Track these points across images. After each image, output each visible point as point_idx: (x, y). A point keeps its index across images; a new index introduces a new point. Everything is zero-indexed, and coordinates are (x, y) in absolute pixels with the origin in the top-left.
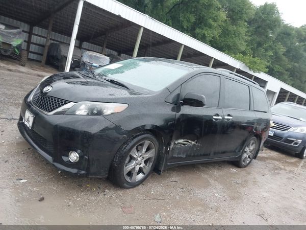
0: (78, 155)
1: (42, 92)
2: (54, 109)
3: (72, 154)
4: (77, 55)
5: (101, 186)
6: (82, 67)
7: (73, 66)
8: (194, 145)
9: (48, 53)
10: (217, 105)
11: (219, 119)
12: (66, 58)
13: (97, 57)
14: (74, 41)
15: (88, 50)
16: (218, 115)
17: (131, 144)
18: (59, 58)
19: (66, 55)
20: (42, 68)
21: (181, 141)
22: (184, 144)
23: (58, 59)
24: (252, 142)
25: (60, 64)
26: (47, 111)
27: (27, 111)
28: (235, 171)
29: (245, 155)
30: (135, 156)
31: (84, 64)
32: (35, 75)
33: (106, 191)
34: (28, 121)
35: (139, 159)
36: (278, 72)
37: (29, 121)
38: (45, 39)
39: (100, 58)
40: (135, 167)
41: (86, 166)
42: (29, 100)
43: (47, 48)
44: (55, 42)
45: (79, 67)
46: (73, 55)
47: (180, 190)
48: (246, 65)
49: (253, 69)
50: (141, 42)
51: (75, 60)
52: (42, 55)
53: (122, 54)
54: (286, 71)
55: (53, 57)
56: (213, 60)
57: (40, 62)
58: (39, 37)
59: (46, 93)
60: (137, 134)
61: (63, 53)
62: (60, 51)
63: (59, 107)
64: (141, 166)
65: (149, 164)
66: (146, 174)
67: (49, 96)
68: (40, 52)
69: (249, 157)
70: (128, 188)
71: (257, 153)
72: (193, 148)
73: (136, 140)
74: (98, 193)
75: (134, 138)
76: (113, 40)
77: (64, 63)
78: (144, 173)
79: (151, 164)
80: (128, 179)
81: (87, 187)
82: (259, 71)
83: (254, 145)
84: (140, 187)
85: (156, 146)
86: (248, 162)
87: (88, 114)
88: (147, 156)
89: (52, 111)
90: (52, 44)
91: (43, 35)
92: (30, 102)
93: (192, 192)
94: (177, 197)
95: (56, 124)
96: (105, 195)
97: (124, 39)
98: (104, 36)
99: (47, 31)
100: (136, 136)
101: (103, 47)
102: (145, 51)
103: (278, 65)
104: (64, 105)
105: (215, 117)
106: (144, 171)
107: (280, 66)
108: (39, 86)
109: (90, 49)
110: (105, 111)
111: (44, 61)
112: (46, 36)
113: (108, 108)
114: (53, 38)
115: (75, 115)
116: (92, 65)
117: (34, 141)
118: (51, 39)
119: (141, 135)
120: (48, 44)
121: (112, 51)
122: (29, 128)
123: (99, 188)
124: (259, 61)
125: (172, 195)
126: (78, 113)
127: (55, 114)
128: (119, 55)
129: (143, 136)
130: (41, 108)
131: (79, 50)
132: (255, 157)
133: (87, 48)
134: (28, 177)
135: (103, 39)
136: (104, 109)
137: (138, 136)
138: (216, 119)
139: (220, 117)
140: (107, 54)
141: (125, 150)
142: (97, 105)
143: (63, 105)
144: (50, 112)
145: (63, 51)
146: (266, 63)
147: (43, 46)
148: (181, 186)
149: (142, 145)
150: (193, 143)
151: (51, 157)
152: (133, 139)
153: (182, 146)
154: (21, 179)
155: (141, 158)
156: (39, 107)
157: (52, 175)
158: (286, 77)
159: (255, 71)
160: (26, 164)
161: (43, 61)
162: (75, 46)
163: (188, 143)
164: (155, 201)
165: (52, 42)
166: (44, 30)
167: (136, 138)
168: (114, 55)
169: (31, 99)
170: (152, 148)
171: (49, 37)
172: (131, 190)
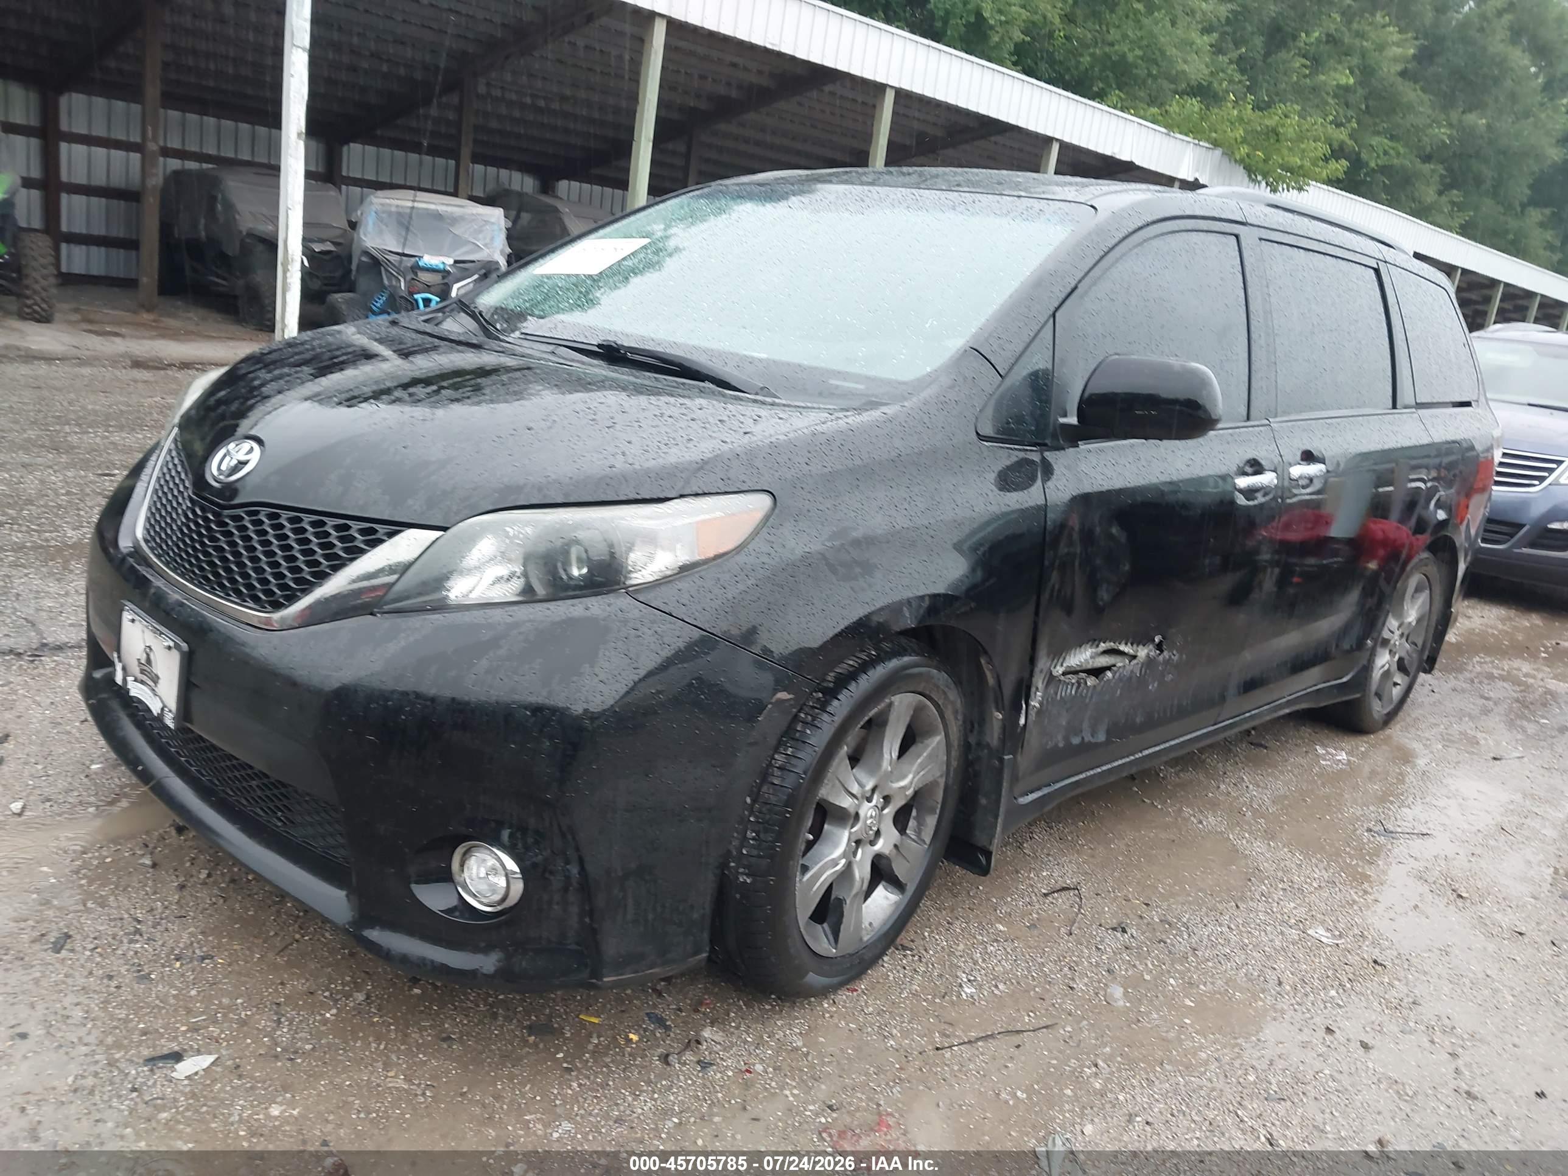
0: (511, 865)
1: (200, 482)
2: (306, 587)
3: (472, 863)
4: (325, 220)
5: (666, 1008)
6: (364, 283)
7: (316, 285)
8: (1150, 662)
9: (166, 229)
10: (1243, 410)
11: (1264, 490)
12: (270, 245)
13: (438, 216)
14: (301, 145)
15: (379, 186)
16: (1256, 467)
17: (818, 739)
18: (232, 249)
19: (264, 228)
20: (146, 317)
21: (1083, 657)
22: (1097, 672)
23: (224, 259)
24: (1414, 580)
25: (241, 282)
26: (256, 599)
27: (127, 616)
28: (1343, 756)
29: (1383, 660)
30: (846, 802)
31: (375, 264)
32: (114, 361)
33: (707, 1033)
34: (148, 673)
35: (867, 810)
36: (1385, 170)
37: (156, 679)
38: (135, 157)
39: (454, 220)
40: (849, 866)
41: (574, 922)
42: (125, 543)
43: (152, 203)
44: (192, 165)
45: (346, 284)
46: (306, 225)
47: (1113, 941)
48: (1229, 153)
49: (1265, 176)
50: (661, 104)
51: (317, 248)
52: (131, 245)
53: (563, 185)
54: (1427, 159)
55: (196, 249)
56: (1056, 148)
57: (128, 284)
58: (100, 152)
59: (230, 490)
60: (841, 669)
61: (247, 220)
62: (229, 207)
63: (336, 569)
64: (881, 846)
65: (920, 823)
66: (911, 889)
67: (250, 510)
68: (119, 231)
69: (1402, 667)
70: (824, 992)
71: (1439, 635)
72: (1142, 681)
73: (841, 706)
74: (665, 1059)
75: (832, 693)
76: (503, 110)
77: (259, 277)
78: (896, 884)
79: (931, 821)
80: (821, 942)
81: (590, 1031)
82: (1298, 177)
83: (1424, 597)
84: (889, 965)
85: (949, 714)
86: (1396, 692)
87: (528, 594)
88: (906, 782)
89: (292, 599)
90: (177, 176)
91: (121, 136)
92: (137, 552)
93: (1181, 944)
94: (1117, 992)
95: (336, 685)
96: (704, 1065)
97: (563, 98)
98: (454, 99)
99: (136, 108)
100: (843, 681)
101: (456, 157)
102: (681, 148)
103: (1378, 133)
104: (362, 552)
105: (1243, 482)
106: (900, 869)
107: (1392, 138)
108: (168, 444)
109: (385, 178)
110: (634, 558)
111: (149, 279)
112: (136, 138)
113: (651, 539)
114: (175, 144)
115: (442, 607)
116: (416, 268)
117: (205, 792)
118: (166, 152)
119: (864, 667)
120: (156, 180)
121: (504, 173)
122: (160, 718)
123: (660, 1022)
124: (1291, 126)
125: (1079, 985)
126: (458, 590)
127: (313, 618)
128: (547, 187)
129: (879, 672)
130: (213, 584)
131: (333, 193)
132: (1429, 664)
133: (371, 176)
134: (214, 1030)
135: (451, 116)
136: (630, 549)
137: (852, 676)
138: (1250, 493)
139: (1268, 479)
140: (479, 193)
141: (789, 782)
142: (577, 526)
143: (356, 553)
144: (277, 606)
145: (240, 206)
146: (1331, 129)
147: (129, 196)
148: (1109, 913)
149: (876, 726)
150: (1143, 652)
151: (341, 894)
152: (823, 706)
153: (1091, 681)
154: (177, 1057)
155: (877, 799)
156: (203, 581)
157: (358, 988)
158: (1429, 194)
159: (1280, 179)
160: (182, 936)
161: (145, 280)
162: (309, 175)
163: (1120, 662)
164: (1002, 1047)
165: (174, 164)
166: (120, 105)
167: (844, 696)
168: (520, 195)
169: (140, 533)
170: (929, 733)
171: (155, 139)
172: (843, 996)
